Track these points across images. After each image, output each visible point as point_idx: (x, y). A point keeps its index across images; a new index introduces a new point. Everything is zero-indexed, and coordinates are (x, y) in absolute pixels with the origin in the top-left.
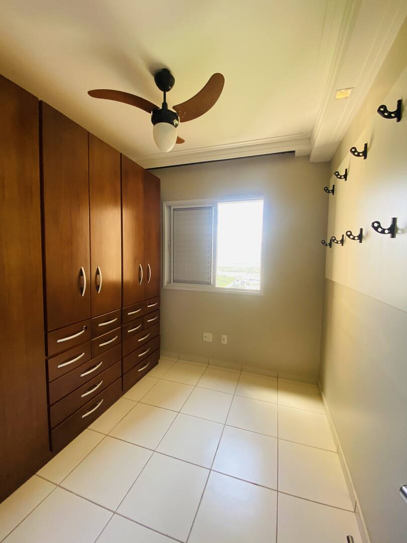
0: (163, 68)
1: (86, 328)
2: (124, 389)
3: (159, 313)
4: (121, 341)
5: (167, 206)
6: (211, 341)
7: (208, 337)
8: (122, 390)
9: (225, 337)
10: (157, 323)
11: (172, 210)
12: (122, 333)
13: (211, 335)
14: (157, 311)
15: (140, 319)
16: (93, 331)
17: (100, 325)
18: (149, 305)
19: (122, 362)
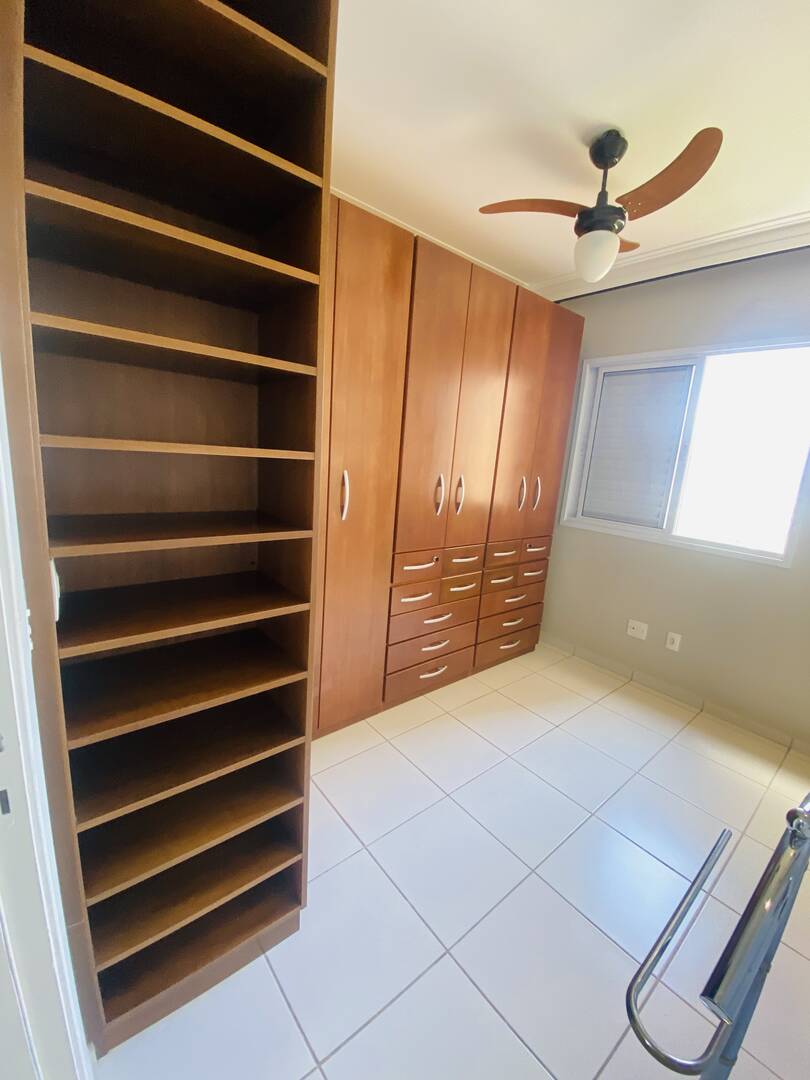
0: (609, 129)
1: (437, 559)
2: (476, 666)
3: (547, 565)
4: (480, 593)
5: (591, 369)
6: (644, 638)
7: (640, 630)
8: (474, 665)
9: (678, 638)
10: (541, 581)
11: (601, 376)
12: (483, 580)
13: (645, 627)
14: (542, 561)
15: (514, 567)
16: (445, 569)
17: (454, 561)
18: (530, 547)
19: (478, 624)
